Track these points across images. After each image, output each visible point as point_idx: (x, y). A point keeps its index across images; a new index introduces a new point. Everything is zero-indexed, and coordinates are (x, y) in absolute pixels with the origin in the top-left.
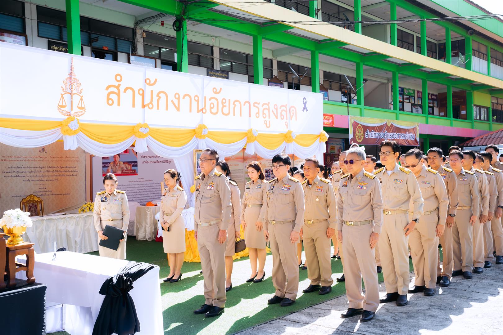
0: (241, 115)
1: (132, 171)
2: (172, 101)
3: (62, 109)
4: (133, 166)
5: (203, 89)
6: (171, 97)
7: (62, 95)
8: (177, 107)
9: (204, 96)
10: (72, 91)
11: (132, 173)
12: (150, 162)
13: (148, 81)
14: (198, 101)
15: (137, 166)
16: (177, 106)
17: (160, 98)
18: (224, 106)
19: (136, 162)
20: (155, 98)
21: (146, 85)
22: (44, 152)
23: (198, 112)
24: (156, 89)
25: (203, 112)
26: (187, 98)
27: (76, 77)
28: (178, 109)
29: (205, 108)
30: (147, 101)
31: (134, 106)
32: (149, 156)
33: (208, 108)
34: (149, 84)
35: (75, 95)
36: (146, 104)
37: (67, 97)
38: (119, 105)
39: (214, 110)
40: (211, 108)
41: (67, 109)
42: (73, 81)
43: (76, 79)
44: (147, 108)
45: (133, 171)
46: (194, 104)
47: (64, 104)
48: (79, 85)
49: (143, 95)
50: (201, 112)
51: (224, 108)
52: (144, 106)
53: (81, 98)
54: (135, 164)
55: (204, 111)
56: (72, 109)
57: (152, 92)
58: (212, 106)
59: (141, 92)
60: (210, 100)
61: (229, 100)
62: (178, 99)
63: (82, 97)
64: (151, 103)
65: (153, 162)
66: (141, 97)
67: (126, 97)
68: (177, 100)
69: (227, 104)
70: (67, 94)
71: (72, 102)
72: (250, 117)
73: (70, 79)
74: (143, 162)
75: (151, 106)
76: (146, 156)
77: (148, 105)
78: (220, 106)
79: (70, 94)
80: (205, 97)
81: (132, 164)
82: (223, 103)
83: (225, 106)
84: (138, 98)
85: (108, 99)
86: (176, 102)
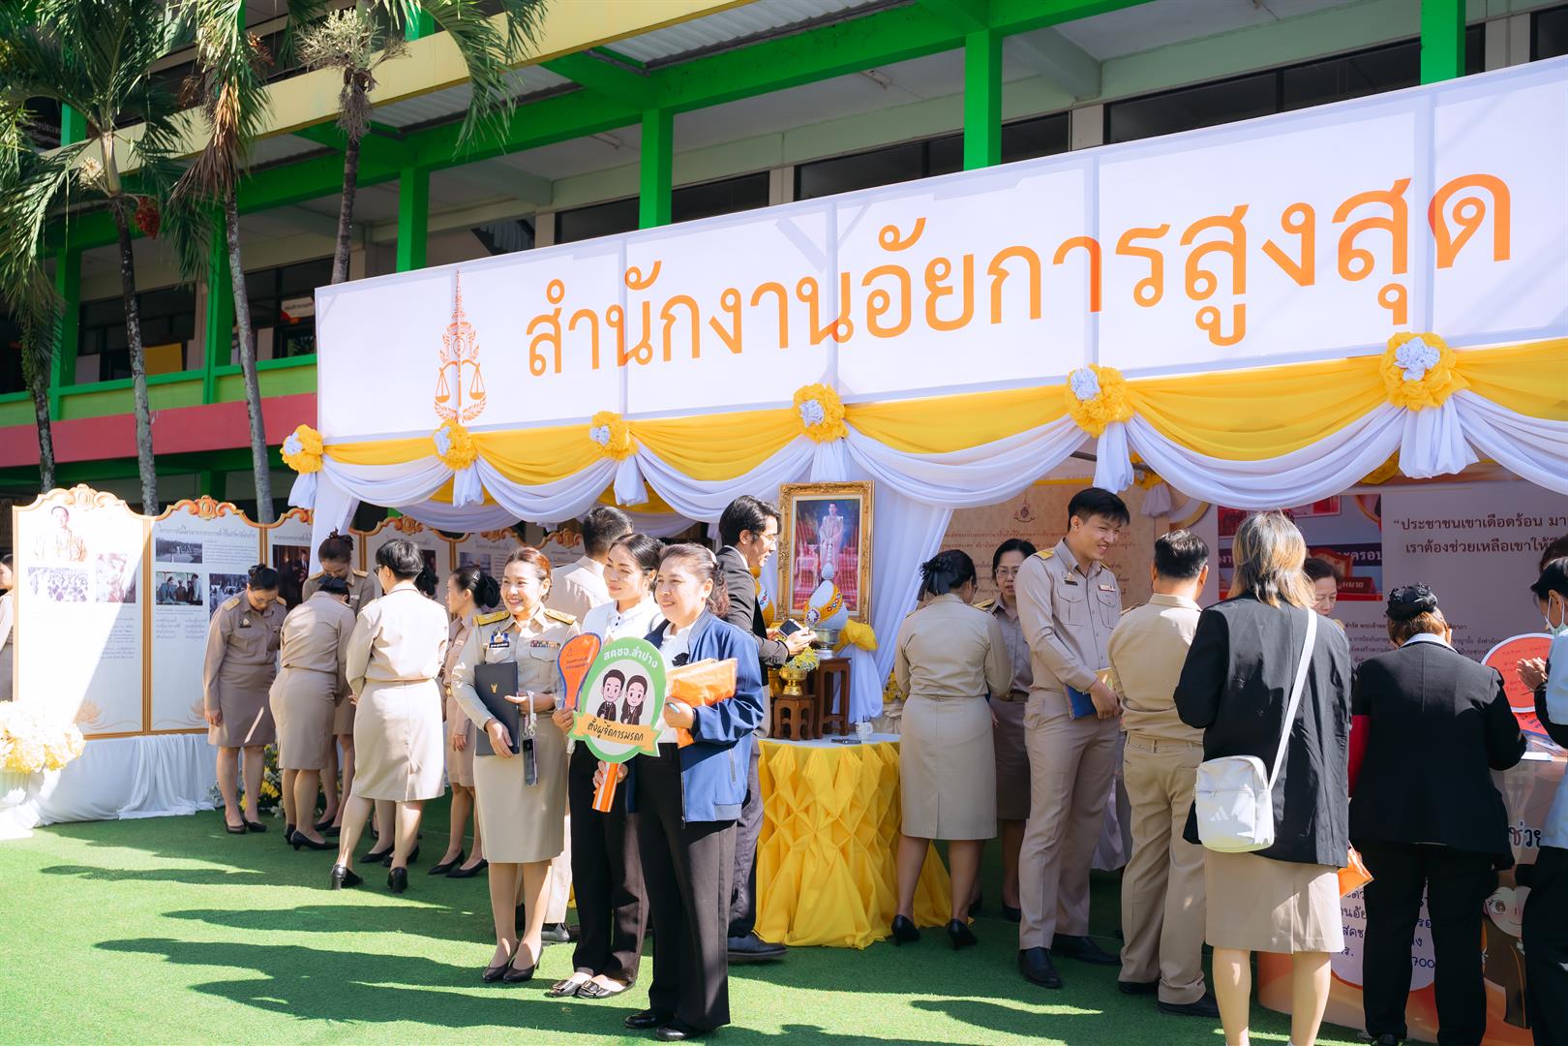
0: (1035, 312)
1: (1351, 585)
2: (714, 322)
3: (442, 404)
4: (1357, 563)
5: (834, 246)
6: (710, 308)
7: (442, 370)
8: (732, 336)
9: (841, 270)
10: (459, 356)
11: (1355, 590)
12: (1452, 546)
13: (633, 277)
14: (813, 300)
15: (1378, 563)
16: (731, 333)
17: (671, 319)
18: (936, 292)
19: (1377, 547)
20: (657, 324)
21: (629, 290)
22: (1027, 519)
23: (816, 337)
24: (657, 295)
25: (836, 337)
26: (770, 298)
27: (466, 320)
28: (735, 344)
29: (845, 318)
30: (633, 339)
31: (596, 364)
32: (1445, 522)
33: (858, 315)
34: (638, 286)
35: (466, 364)
36: (629, 350)
37: (450, 371)
38: (558, 369)
39: (890, 319)
40: (873, 313)
41: (450, 404)
42: (460, 330)
43: (466, 323)
44: (632, 361)
45: (1360, 585)
46: (799, 311)
47: (446, 393)
48: (471, 338)
49: (621, 326)
50: (830, 336)
51: (941, 302)
52: (623, 359)
53: (477, 371)
54: (1371, 555)
55: (842, 330)
56: (459, 404)
57: (646, 306)
58: (878, 302)
59: (615, 316)
60: (867, 281)
61: (968, 261)
62: (736, 309)
63: (478, 366)
64: (645, 343)
65: (1469, 547)
66: (614, 331)
67: (576, 342)
68: (732, 314)
69: (956, 279)
70: (451, 366)
71: (459, 382)
72: (1095, 306)
73: (456, 327)
74: (1411, 548)
75: (644, 353)
76: (1428, 523)
77: (636, 351)
78: (920, 292)
79: (455, 363)
80: (846, 277)
81: (1355, 555)
82: (931, 278)
83: (949, 290)
84: (608, 336)
85: (534, 357)
86: (727, 321)
